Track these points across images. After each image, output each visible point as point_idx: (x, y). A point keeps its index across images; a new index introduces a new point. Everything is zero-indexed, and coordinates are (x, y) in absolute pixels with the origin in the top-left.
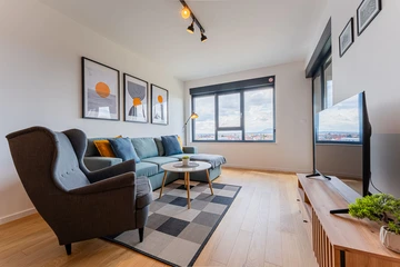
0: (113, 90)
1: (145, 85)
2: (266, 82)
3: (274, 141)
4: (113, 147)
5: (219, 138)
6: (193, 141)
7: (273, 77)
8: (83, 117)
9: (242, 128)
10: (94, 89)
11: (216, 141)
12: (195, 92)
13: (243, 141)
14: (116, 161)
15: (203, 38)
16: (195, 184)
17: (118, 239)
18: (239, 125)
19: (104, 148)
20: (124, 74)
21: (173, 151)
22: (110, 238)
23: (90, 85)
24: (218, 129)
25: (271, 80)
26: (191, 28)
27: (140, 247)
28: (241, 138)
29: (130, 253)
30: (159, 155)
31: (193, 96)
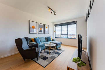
0: (36, 27)
2: (74, 23)
3: (76, 38)
4: (35, 40)
5: (62, 37)
6: (55, 37)
7: (76, 21)
8: (29, 33)
10: (32, 27)
11: (61, 38)
12: (56, 25)
13: (68, 38)
14: (35, 43)
15: (55, 14)
16: (53, 49)
17: (34, 59)
18: (67, 34)
19: (33, 40)
20: (38, 23)
21: (49, 40)
22: (32, 59)
24: (61, 35)
25: (75, 22)
26: (51, 13)
27: (37, 62)
29: (35, 62)
30: (46, 41)
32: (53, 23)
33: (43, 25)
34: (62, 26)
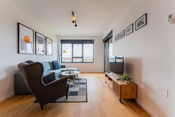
1: (43, 37)
2: (91, 41)
3: (93, 62)
6: (62, 62)
7: (94, 40)
8: (19, 53)
9: (82, 57)
10: (23, 39)
11: (72, 62)
12: (63, 41)
13: (83, 62)
16: (70, 80)
20: (36, 32)
21: (57, 67)
23: (22, 37)
24: (73, 58)
26: (73, 22)
30: (51, 70)
31: (62, 43)
32: (58, 37)
34: (74, 45)
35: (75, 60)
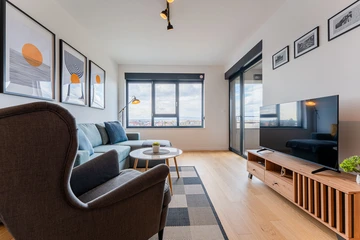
0: (47, 58)
2: (196, 78)
3: (202, 127)
5: (156, 125)
6: (128, 127)
7: (203, 75)
8: (2, 92)
9: (176, 115)
10: (20, 51)
11: (153, 127)
12: (131, 77)
13: (178, 126)
15: (170, 27)
18: (174, 113)
20: (61, 41)
21: (119, 139)
23: (13, 45)
24: (154, 115)
25: (201, 77)
28: (175, 124)
30: (103, 144)
31: (128, 81)
32: (119, 66)
33: (83, 59)
34: (157, 85)
35: (159, 121)
